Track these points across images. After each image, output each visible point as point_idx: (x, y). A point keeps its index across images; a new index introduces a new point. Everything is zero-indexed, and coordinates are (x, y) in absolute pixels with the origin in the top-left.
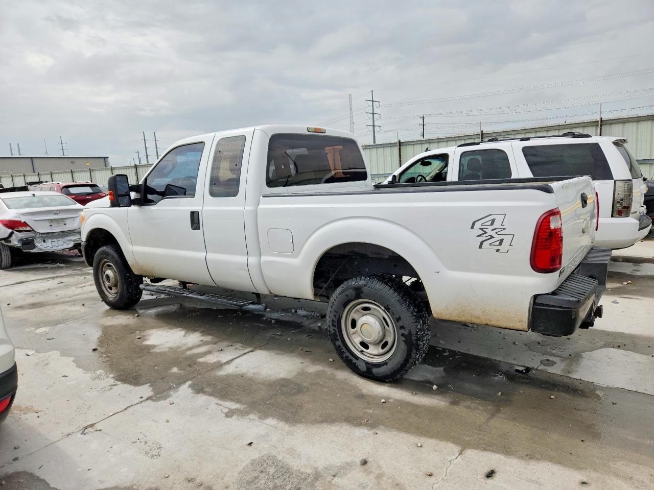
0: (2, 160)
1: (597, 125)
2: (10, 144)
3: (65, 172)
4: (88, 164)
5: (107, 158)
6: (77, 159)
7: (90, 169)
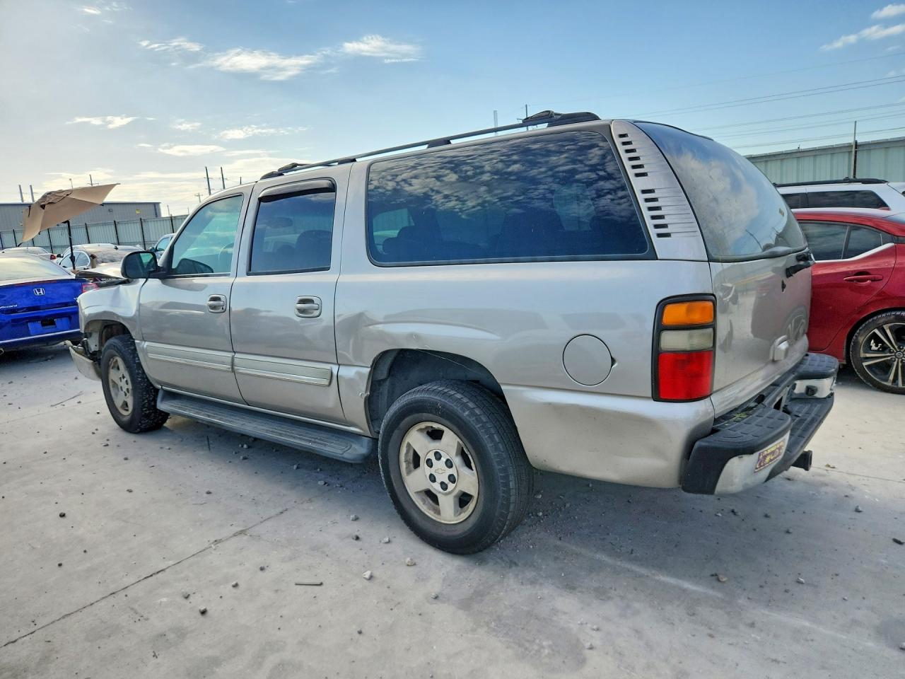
0: (2, 207)
1: (850, 152)
2: (20, 186)
3: (105, 224)
4: (137, 212)
5: (158, 203)
6: (116, 206)
7: (141, 219)
